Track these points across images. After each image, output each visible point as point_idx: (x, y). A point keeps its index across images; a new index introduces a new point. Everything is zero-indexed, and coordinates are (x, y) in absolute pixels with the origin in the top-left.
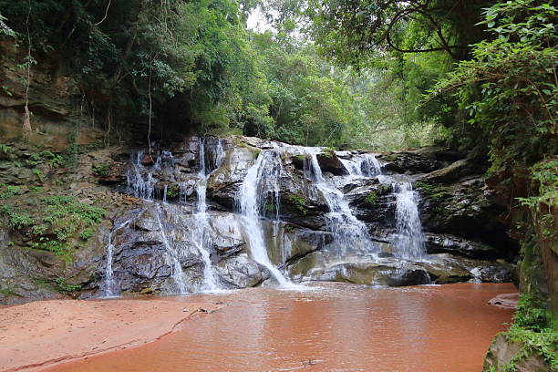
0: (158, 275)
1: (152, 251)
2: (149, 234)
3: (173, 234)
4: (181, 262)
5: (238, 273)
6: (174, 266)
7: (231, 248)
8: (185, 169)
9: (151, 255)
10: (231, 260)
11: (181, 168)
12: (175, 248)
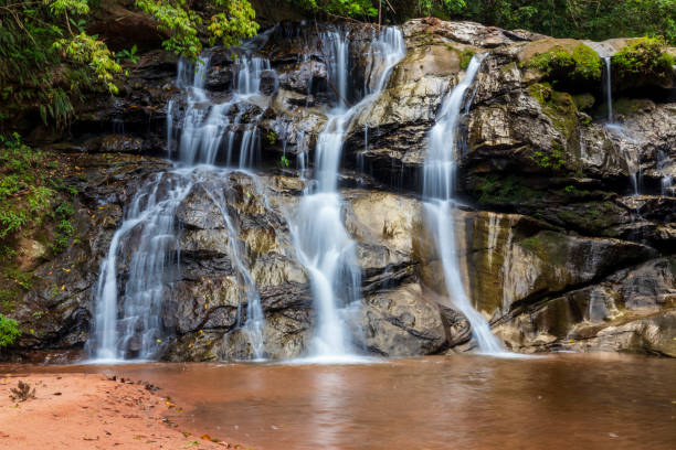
0: (210, 323)
1: (202, 273)
2: (198, 237)
3: (252, 238)
4: (263, 299)
5: (388, 326)
6: (245, 305)
7: (380, 271)
8: (299, 97)
9: (197, 281)
10: (377, 298)
11: (289, 95)
12: (251, 266)
